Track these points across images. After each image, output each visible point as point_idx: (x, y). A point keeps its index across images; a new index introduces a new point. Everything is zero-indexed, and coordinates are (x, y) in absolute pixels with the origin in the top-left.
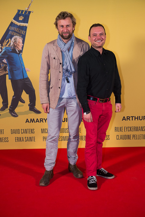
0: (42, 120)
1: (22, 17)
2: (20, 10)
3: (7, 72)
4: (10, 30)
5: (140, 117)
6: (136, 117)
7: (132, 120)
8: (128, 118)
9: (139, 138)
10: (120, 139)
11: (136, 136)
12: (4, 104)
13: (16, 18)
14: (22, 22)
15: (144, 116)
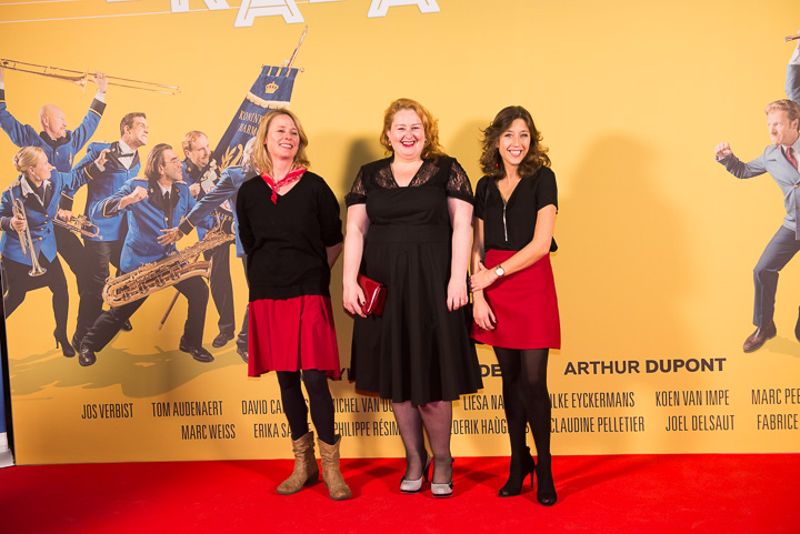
1: (273, 84)
2: (269, 67)
3: (232, 237)
4: (240, 121)
5: (617, 363)
6: (607, 364)
7: (595, 372)
8: (583, 367)
9: (618, 428)
10: (559, 429)
11: (607, 421)
12: (223, 327)
13: (258, 88)
14: (273, 99)
15: (630, 362)
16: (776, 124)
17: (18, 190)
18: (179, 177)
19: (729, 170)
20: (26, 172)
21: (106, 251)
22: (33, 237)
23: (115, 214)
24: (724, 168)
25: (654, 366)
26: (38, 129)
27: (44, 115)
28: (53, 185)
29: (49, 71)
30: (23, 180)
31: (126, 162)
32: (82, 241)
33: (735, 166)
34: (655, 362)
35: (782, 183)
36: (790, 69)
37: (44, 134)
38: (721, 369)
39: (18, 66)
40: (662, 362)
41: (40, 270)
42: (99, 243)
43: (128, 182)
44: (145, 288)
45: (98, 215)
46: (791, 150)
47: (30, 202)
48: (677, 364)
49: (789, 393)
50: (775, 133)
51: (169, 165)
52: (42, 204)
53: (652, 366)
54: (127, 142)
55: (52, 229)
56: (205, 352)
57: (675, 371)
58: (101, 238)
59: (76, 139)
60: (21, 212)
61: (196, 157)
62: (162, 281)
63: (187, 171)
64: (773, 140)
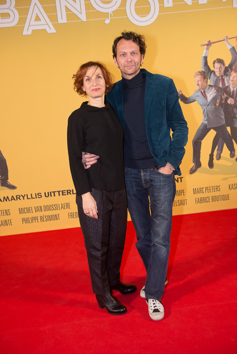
0: (18, 197)
16: (198, 81)
19: (181, 100)
33: (184, 99)
35: (202, 105)
36: (203, 58)
38: (181, 181)
46: (204, 92)
49: (207, 188)
50: (198, 85)
64: (197, 88)
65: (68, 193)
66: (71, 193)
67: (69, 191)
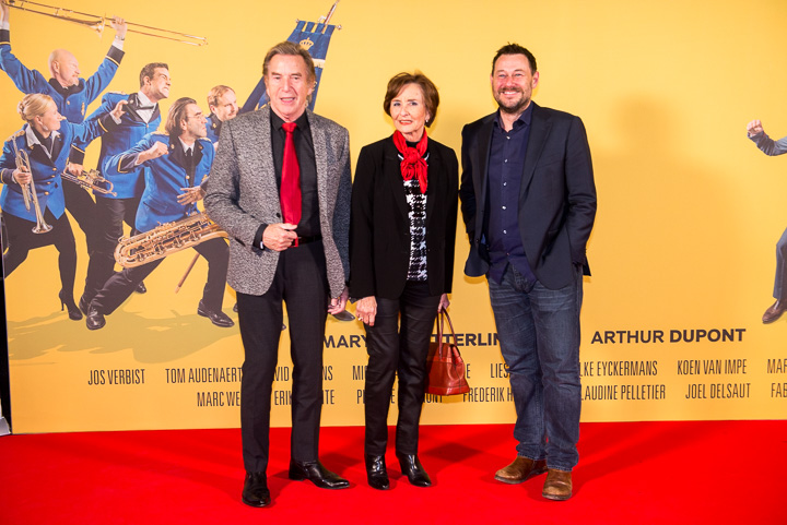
0: (355, 341)
1: (308, 40)
2: (304, 23)
5: (642, 332)
6: (633, 333)
7: (621, 342)
8: (609, 336)
9: (640, 396)
11: (630, 389)
15: (655, 332)
17: (23, 139)
18: (203, 133)
19: (759, 147)
20: (32, 122)
21: (120, 208)
22: (38, 191)
23: (131, 170)
24: (755, 144)
25: (678, 336)
26: (47, 76)
27: (54, 61)
28: (63, 136)
29: (61, 13)
30: (29, 130)
31: (145, 115)
32: (93, 197)
33: (765, 143)
34: (679, 332)
37: (54, 82)
38: (740, 339)
39: (26, 5)
40: (685, 331)
41: (45, 226)
42: (113, 200)
43: (147, 136)
44: (162, 248)
45: (112, 170)
47: (36, 154)
48: (699, 334)
51: (193, 121)
52: (50, 156)
53: (676, 336)
54: (147, 94)
55: (60, 184)
56: (225, 317)
57: (698, 340)
58: (115, 195)
59: (90, 88)
60: (25, 164)
61: (222, 113)
62: (181, 242)
63: (212, 128)
65: (468, 340)
66: (476, 341)
67: (471, 337)
